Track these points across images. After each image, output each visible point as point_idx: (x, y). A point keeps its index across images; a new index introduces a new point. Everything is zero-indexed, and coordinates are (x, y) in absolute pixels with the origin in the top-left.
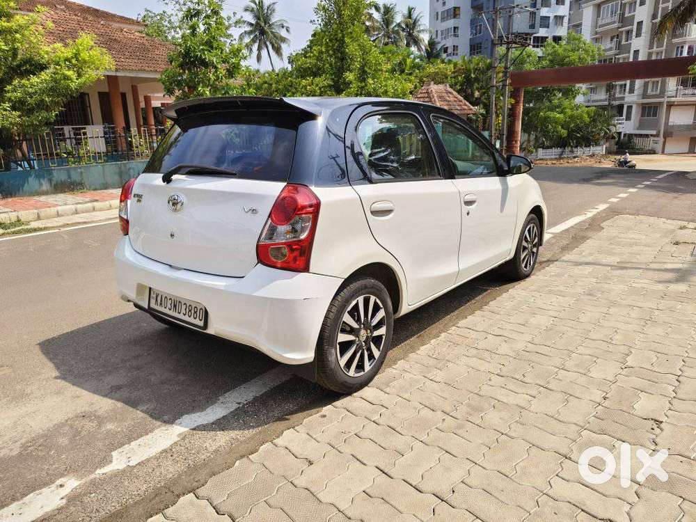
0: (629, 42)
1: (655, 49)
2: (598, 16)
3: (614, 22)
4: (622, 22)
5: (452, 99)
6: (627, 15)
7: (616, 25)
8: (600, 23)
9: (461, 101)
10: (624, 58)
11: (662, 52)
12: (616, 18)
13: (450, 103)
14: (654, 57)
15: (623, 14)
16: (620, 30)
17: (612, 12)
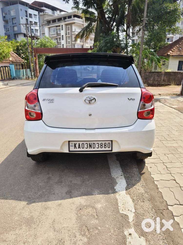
0: (60, 41)
1: (68, 45)
2: (50, 31)
3: (55, 34)
4: (57, 35)
5: (15, 56)
6: (58, 32)
7: (56, 35)
8: (51, 34)
9: (18, 57)
10: (60, 47)
11: (70, 46)
12: (55, 33)
13: (15, 58)
14: (68, 47)
15: (57, 32)
16: (57, 37)
17: (54, 31)
